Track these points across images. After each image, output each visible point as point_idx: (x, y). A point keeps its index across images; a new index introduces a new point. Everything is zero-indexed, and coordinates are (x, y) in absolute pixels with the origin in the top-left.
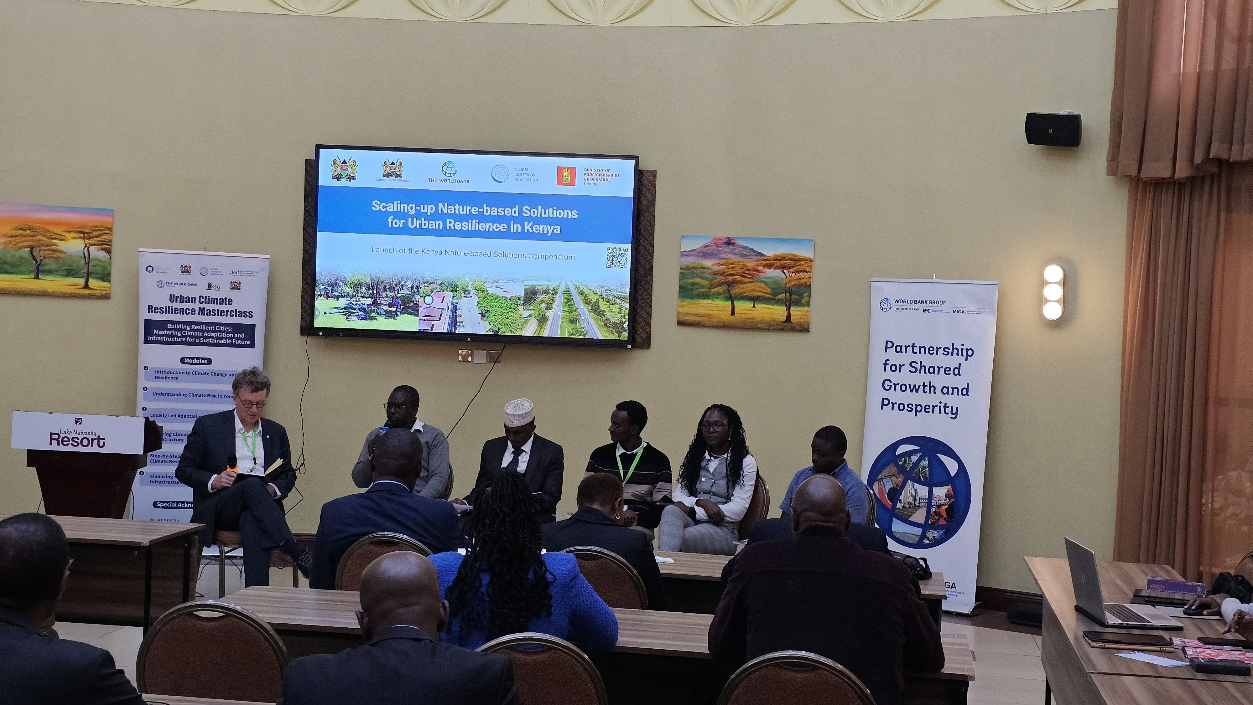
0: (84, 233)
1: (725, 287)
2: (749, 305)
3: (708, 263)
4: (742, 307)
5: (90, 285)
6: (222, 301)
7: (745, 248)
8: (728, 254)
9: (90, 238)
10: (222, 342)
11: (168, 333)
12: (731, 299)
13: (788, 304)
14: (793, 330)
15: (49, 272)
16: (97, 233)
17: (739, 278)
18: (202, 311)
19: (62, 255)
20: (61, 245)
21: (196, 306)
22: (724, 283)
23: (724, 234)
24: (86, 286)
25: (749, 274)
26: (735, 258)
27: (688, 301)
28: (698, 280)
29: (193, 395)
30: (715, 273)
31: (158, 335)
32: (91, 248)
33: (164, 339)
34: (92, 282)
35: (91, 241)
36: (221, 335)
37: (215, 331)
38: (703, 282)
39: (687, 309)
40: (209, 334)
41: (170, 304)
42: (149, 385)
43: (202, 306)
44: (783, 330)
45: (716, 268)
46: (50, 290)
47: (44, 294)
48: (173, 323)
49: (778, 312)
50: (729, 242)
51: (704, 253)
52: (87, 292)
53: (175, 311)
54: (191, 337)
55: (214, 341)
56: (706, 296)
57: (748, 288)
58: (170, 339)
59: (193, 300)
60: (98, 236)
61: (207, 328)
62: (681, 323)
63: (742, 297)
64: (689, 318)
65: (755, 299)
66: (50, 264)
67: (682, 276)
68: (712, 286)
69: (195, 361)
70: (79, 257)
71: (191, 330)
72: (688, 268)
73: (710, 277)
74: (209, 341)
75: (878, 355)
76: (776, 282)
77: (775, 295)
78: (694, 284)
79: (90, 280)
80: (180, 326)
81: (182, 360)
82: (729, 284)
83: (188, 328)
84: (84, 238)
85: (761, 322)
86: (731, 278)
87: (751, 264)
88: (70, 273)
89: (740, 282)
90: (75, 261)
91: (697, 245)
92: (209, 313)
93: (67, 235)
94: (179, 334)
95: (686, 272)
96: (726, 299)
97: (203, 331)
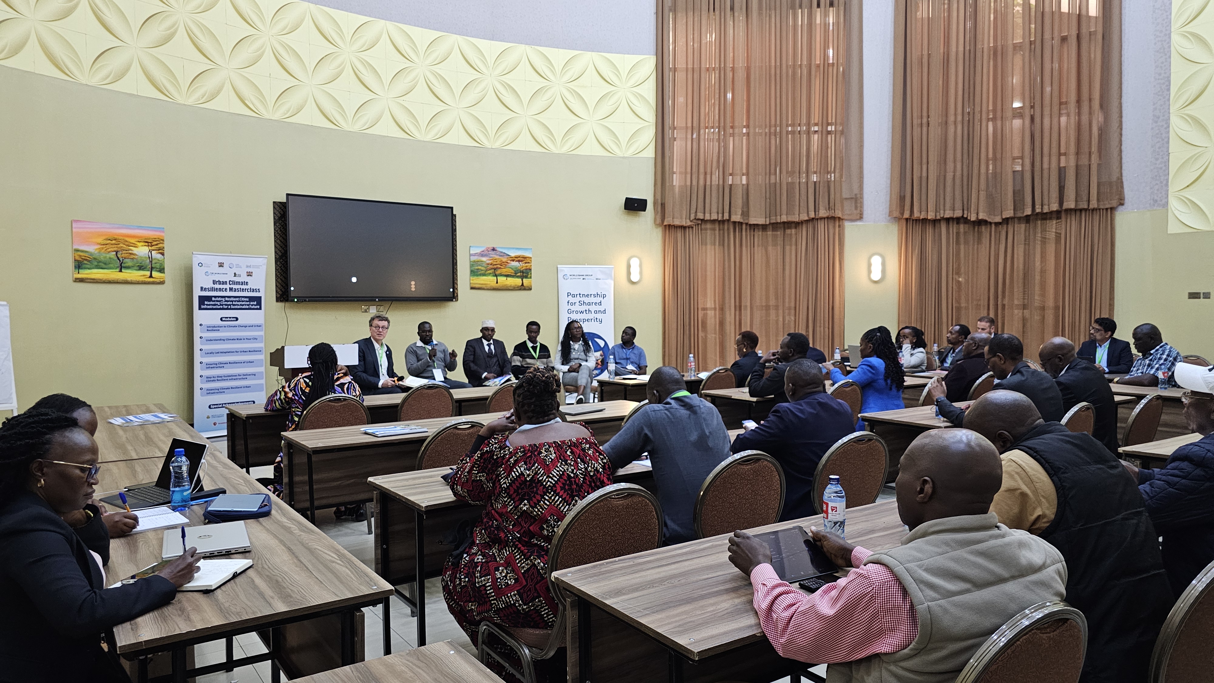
0: (148, 243)
1: (493, 270)
2: (505, 278)
3: (484, 259)
4: (501, 279)
5: (153, 276)
6: (242, 283)
7: (501, 252)
8: (493, 255)
9: (152, 246)
10: (243, 307)
11: (213, 303)
12: (496, 276)
13: (522, 277)
14: (525, 289)
15: (128, 268)
16: (155, 243)
17: (499, 266)
18: (231, 289)
19: (136, 257)
20: (135, 250)
21: (228, 286)
22: (492, 269)
23: (491, 246)
24: (151, 276)
25: (503, 264)
26: (497, 257)
27: (475, 277)
28: (480, 267)
29: (229, 340)
30: (488, 264)
31: (207, 305)
32: (153, 252)
33: (211, 307)
34: (155, 274)
35: (153, 248)
36: (243, 303)
37: (239, 301)
38: (483, 268)
39: (475, 281)
40: (236, 303)
41: (214, 286)
42: (203, 335)
43: (231, 286)
44: (520, 289)
45: (488, 262)
46: (129, 279)
47: (126, 282)
48: (215, 297)
49: (518, 281)
50: (494, 249)
51: (482, 255)
52: (151, 280)
53: (216, 290)
54: (226, 305)
55: (239, 307)
56: (484, 275)
57: (504, 271)
58: (214, 307)
59: (225, 283)
60: (156, 245)
61: (235, 299)
62: (472, 288)
63: (501, 275)
64: (477, 286)
65: (507, 276)
66: (129, 263)
67: (471, 266)
68: (487, 270)
69: (228, 319)
70: (145, 257)
71: (226, 301)
72: (474, 262)
73: (486, 266)
74: (236, 307)
75: (564, 299)
76: (516, 268)
77: (516, 274)
78: (478, 269)
79: (153, 273)
80: (220, 299)
81: (221, 319)
82: (495, 269)
83: (223, 299)
84: (148, 246)
85: (510, 286)
86: (495, 266)
87: (504, 260)
88: (141, 268)
89: (500, 268)
90: (143, 261)
91: (478, 251)
92: (235, 291)
93: (138, 243)
94: (219, 303)
95: (473, 264)
96: (494, 276)
97: (232, 301)
